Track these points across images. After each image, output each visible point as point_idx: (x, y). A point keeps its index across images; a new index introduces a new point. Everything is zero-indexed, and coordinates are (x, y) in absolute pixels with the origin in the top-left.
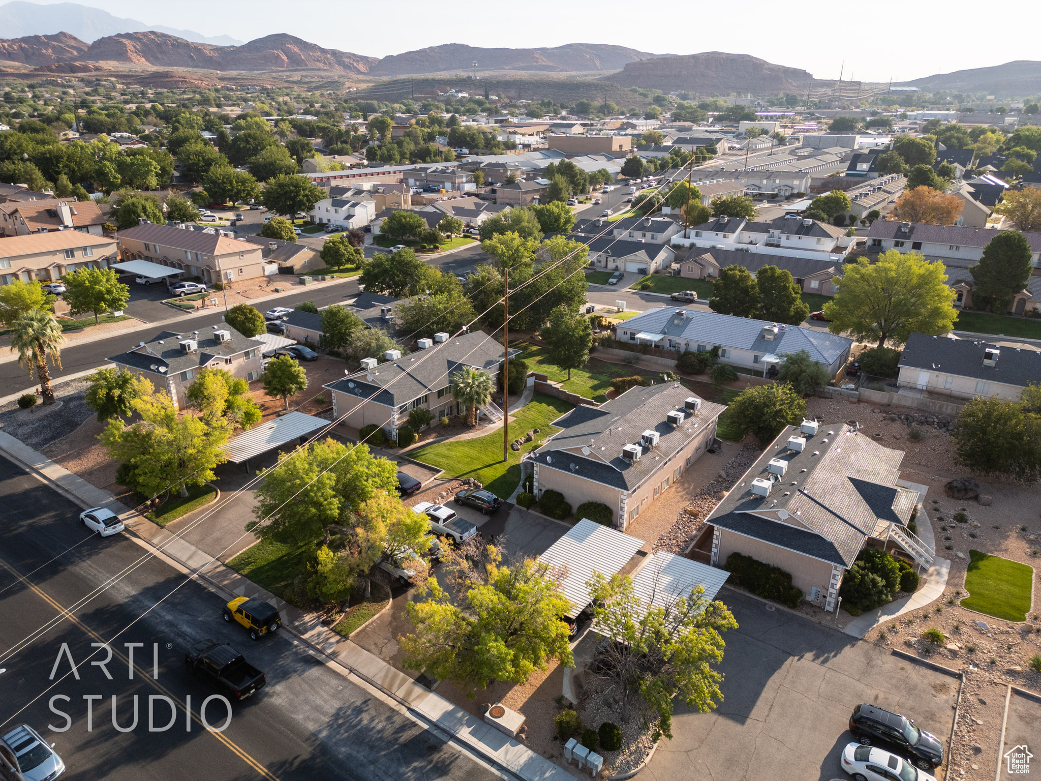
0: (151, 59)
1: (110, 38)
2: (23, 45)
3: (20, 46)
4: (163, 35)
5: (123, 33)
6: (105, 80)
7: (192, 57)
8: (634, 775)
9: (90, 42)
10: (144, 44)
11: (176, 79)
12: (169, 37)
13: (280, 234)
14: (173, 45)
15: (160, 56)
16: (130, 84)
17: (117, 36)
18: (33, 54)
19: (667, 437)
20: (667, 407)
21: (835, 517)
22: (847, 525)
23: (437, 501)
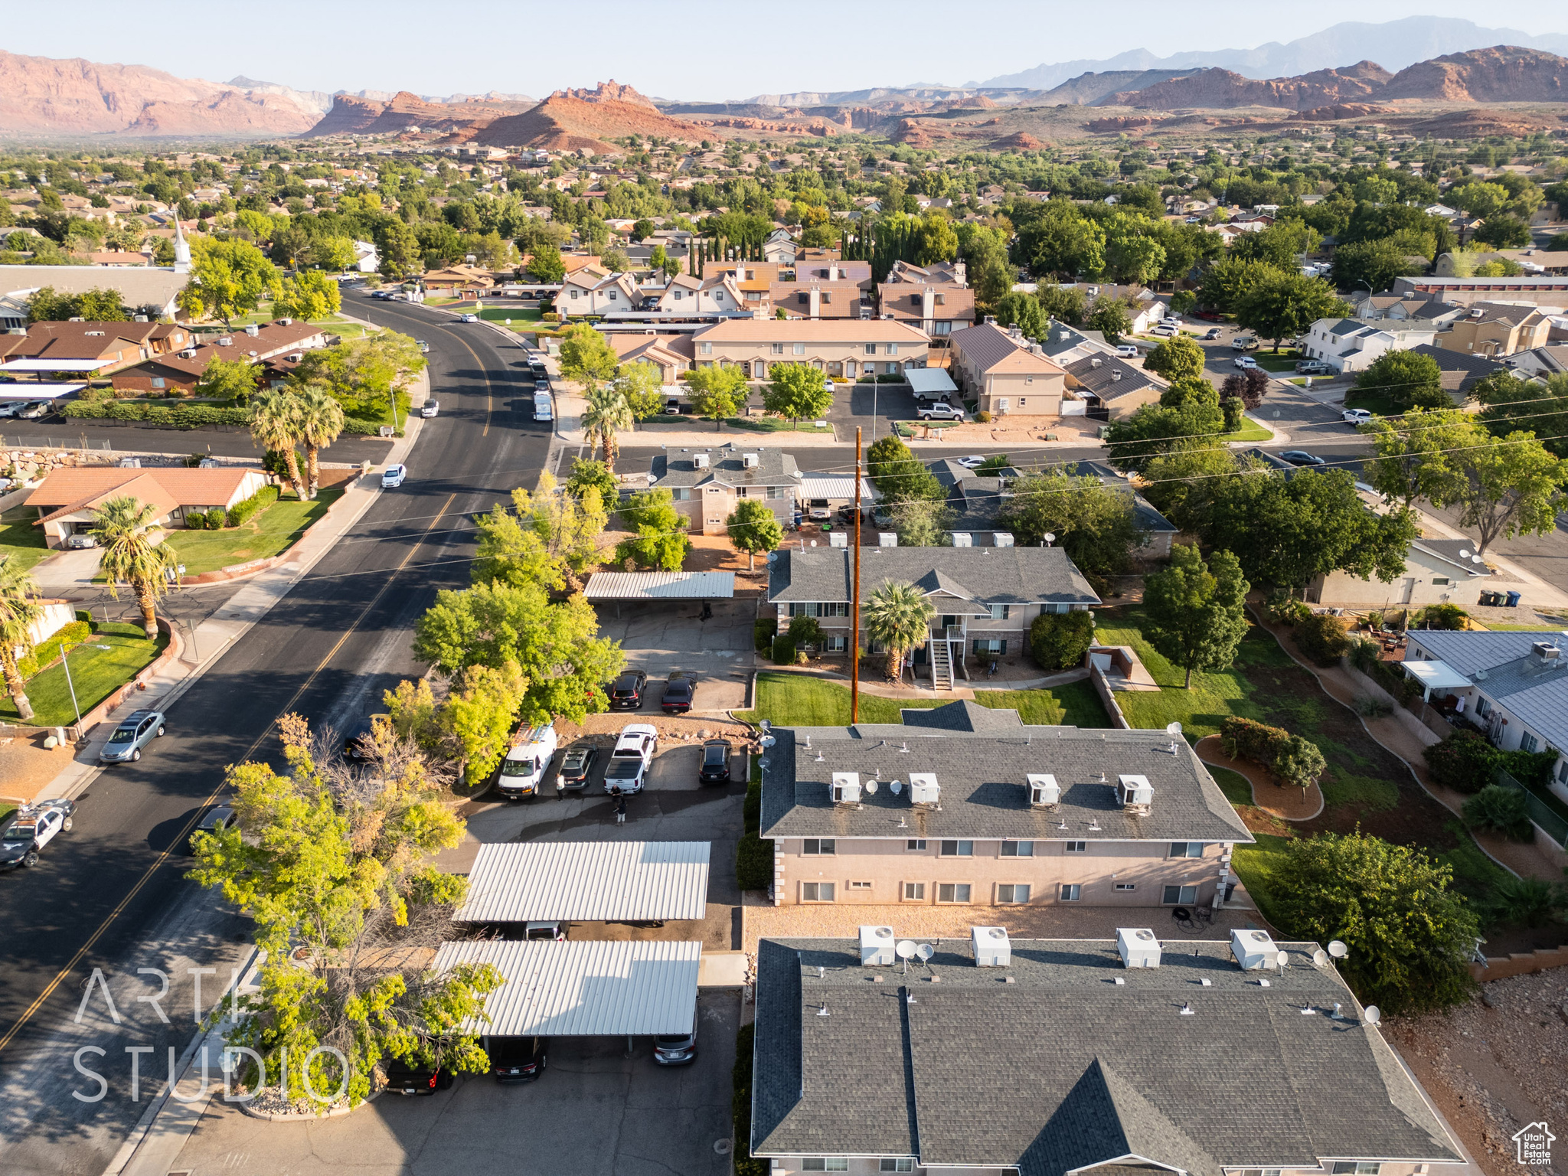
0: (1480, 91)
1: (1426, 63)
2: (1304, 84)
3: (1299, 88)
4: (1518, 51)
5: (1449, 53)
6: (1367, 129)
7: (1553, 84)
8: (251, 1115)
9: (1394, 70)
10: (1478, 69)
11: (1476, 123)
12: (1527, 52)
13: (1170, 362)
14: (1527, 65)
15: (1495, 85)
16: (1401, 132)
17: (1438, 59)
18: (1311, 95)
19: (984, 809)
20: (1077, 768)
21: (898, 1081)
22: (903, 1112)
23: (687, 737)
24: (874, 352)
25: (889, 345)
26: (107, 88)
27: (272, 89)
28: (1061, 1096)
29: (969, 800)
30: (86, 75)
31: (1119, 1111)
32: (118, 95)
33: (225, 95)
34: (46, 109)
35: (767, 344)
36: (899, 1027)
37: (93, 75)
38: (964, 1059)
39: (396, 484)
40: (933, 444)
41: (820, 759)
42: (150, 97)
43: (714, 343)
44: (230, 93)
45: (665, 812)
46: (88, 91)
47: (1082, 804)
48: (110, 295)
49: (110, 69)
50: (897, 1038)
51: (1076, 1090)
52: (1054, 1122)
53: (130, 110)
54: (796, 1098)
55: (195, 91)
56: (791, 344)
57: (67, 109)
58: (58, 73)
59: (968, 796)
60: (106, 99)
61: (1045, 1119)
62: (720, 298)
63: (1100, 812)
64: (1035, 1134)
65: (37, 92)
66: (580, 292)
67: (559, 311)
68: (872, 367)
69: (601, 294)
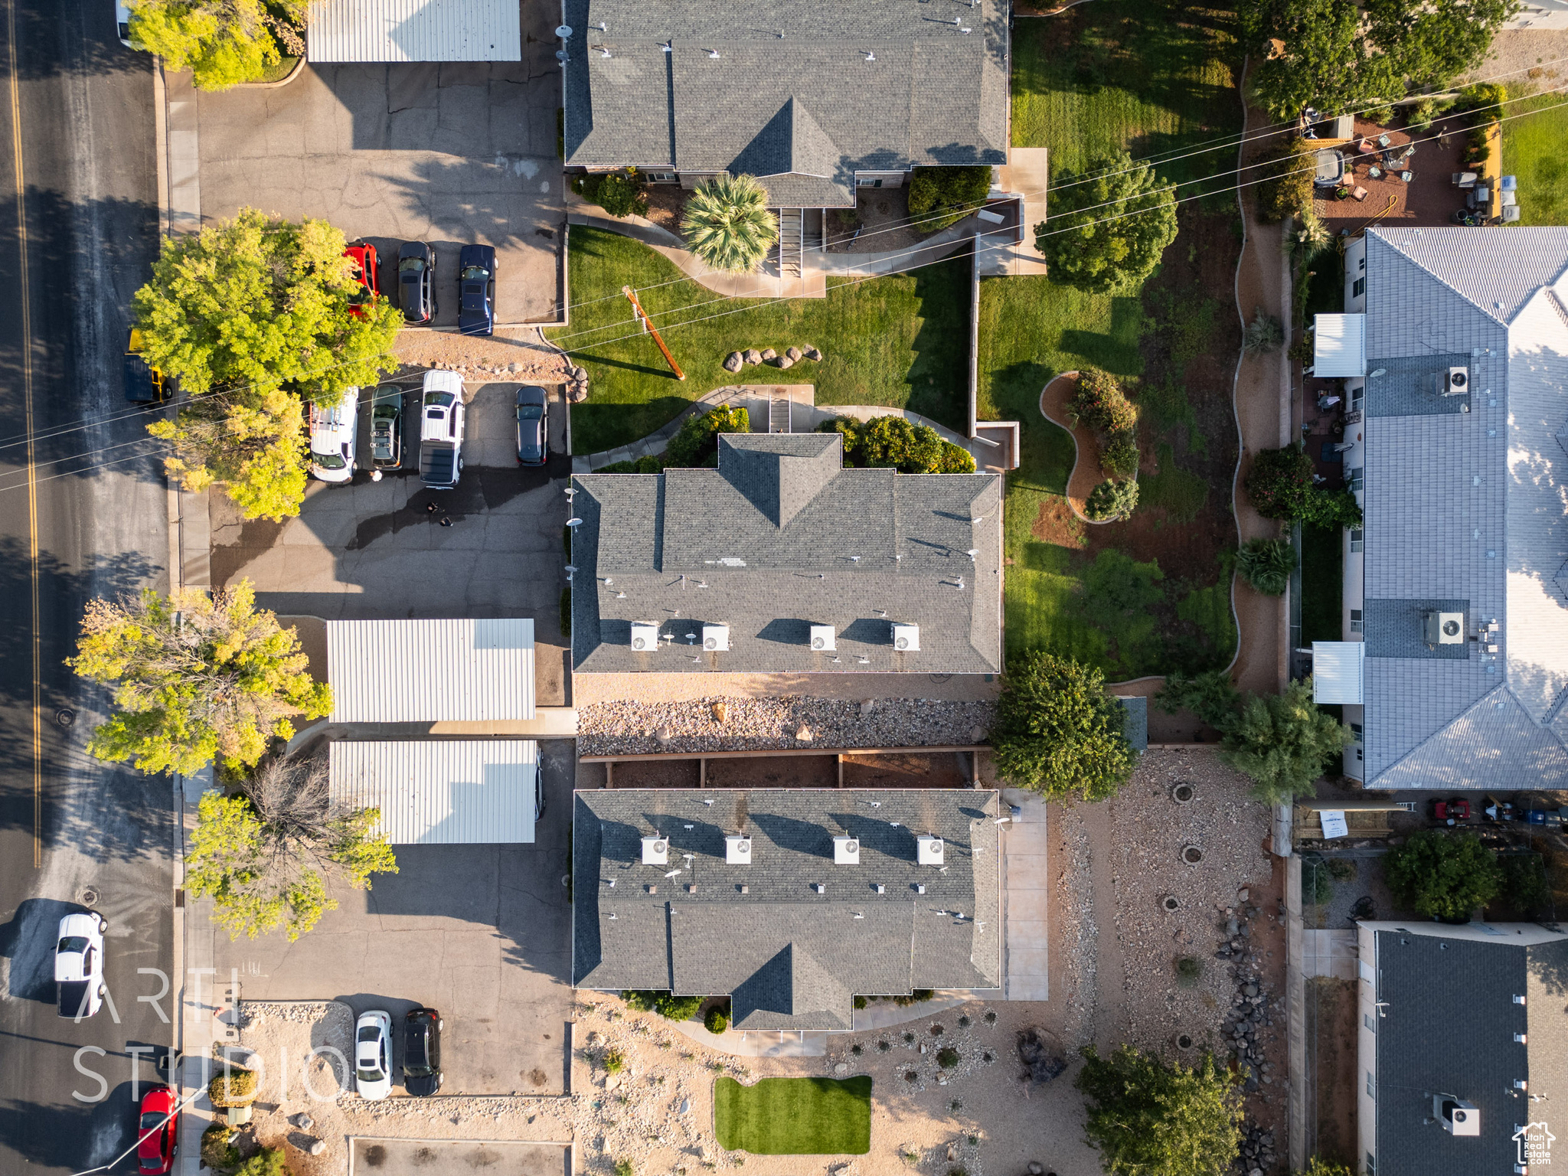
19: (770, 645)
20: (862, 604)
21: (663, 953)
22: (666, 969)
23: (497, 372)
28: (764, 962)
29: (758, 636)
31: (794, 982)
36: (665, 925)
38: (706, 944)
41: (622, 596)
45: (491, 506)
47: (859, 639)
50: (664, 931)
51: (774, 959)
52: (756, 975)
54: (598, 961)
59: (758, 632)
61: (752, 973)
63: (872, 646)
64: (745, 980)
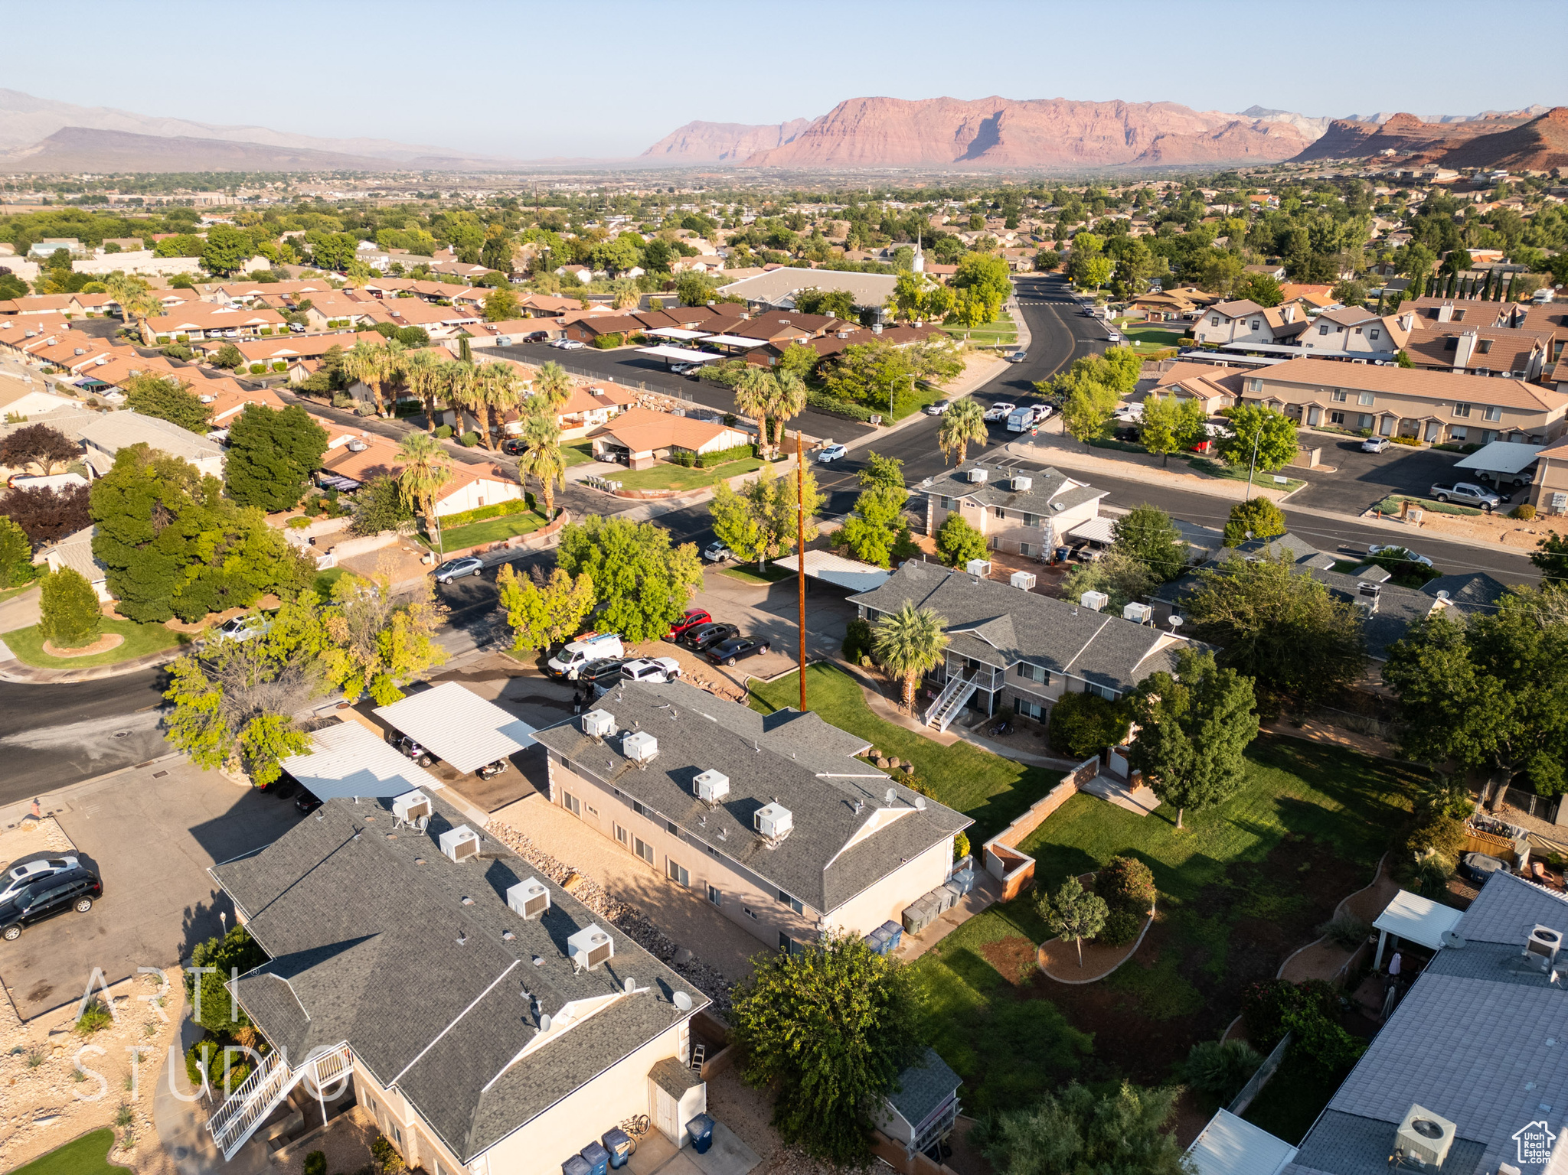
19: (670, 784)
23: (701, 683)
24: (1467, 414)
25: (1490, 409)
26: (1131, 125)
27: (1283, 118)
28: (341, 939)
30: (1118, 114)
32: (1139, 131)
33: (1232, 125)
34: (1078, 150)
35: (1328, 388)
37: (1124, 114)
39: (827, 460)
40: (1410, 528)
41: (618, 700)
42: (1163, 130)
43: (1267, 381)
44: (1236, 123)
46: (1116, 129)
48: (847, 295)
49: (1139, 107)
53: (1143, 144)
55: (1207, 122)
56: (1358, 392)
57: (1097, 145)
58: (1097, 114)
59: (672, 769)
60: (1127, 135)
61: (317, 945)
62: (1373, 337)
64: (303, 949)
65: (1075, 131)
66: (1222, 319)
67: (1197, 338)
68: (1463, 433)
69: (1243, 323)
